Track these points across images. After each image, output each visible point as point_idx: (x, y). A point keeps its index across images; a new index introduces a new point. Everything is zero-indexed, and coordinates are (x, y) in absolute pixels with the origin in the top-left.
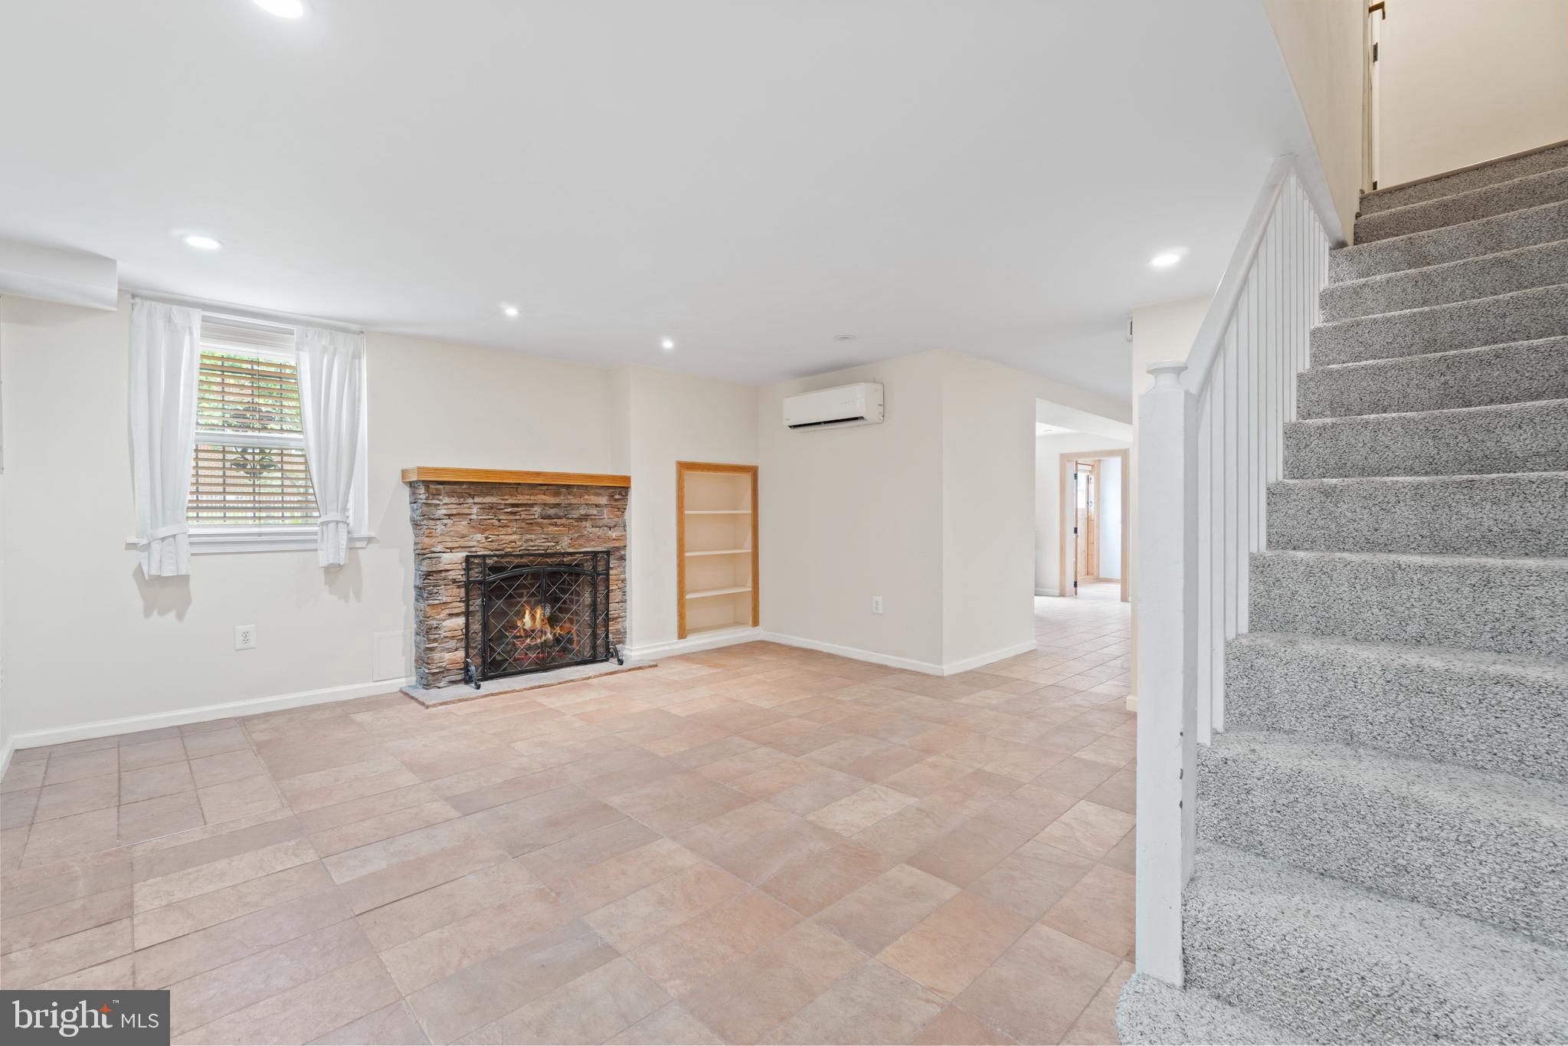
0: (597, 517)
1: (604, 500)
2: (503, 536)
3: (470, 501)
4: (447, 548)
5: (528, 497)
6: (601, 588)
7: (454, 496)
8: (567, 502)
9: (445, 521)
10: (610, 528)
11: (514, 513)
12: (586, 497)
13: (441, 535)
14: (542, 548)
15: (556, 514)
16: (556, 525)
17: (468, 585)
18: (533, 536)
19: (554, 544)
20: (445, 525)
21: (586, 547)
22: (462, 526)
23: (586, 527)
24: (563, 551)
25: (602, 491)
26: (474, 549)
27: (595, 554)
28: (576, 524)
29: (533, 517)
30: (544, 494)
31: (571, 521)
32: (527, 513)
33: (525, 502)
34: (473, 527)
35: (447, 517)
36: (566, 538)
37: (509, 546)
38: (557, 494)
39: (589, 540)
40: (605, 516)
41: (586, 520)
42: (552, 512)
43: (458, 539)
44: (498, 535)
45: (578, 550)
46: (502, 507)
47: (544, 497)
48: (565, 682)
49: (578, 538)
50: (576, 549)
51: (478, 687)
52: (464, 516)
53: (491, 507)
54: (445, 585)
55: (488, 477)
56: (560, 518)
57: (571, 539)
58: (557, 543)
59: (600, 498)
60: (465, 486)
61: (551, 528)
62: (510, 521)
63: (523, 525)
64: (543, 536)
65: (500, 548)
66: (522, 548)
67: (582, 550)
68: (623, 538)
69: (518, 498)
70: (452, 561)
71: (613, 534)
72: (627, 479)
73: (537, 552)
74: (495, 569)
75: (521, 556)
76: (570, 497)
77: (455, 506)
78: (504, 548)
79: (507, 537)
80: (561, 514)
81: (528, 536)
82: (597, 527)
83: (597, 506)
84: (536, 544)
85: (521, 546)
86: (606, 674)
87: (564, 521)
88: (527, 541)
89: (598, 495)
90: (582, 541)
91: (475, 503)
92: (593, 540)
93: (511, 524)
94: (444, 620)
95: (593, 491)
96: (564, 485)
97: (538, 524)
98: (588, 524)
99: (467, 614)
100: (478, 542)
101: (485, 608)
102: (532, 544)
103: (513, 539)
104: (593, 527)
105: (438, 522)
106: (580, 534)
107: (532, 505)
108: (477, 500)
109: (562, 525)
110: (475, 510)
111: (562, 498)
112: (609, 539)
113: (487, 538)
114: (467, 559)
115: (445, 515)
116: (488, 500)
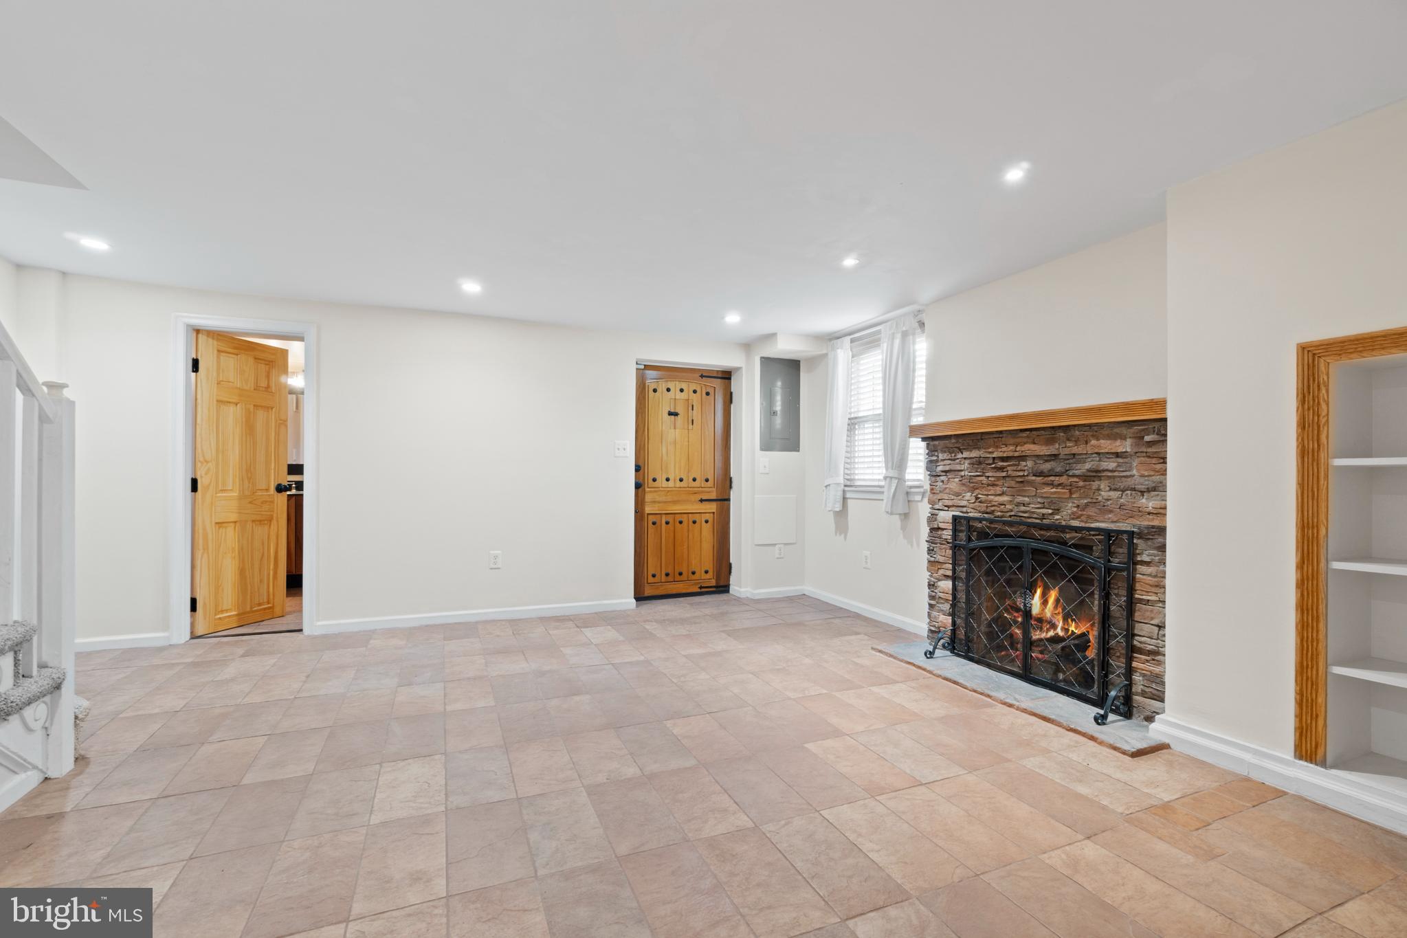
0: (1116, 474)
1: (1126, 446)
2: (992, 497)
3: (960, 456)
4: (945, 506)
5: (1012, 448)
6: (1119, 593)
7: (945, 452)
8: (1067, 451)
9: (942, 478)
10: (1142, 493)
11: (1001, 469)
12: (1093, 442)
13: (940, 492)
14: (1035, 516)
15: (1052, 470)
16: (1052, 484)
17: (955, 548)
18: (1026, 499)
19: (1050, 511)
20: (943, 481)
21: (1098, 521)
22: (954, 484)
23: (1099, 490)
24: (1064, 523)
25: (1124, 431)
26: (964, 510)
27: (1108, 534)
28: (1081, 484)
29: (1021, 474)
30: (1034, 443)
31: (1075, 479)
32: (1015, 468)
33: (1011, 454)
34: (964, 484)
35: (944, 474)
36: (1070, 505)
37: (998, 509)
38: (1050, 441)
39: (1105, 510)
40: (1135, 472)
41: (1100, 478)
42: (1047, 466)
43: (953, 497)
44: (987, 495)
45: (1087, 525)
46: (991, 461)
47: (1032, 447)
49: (1087, 505)
50: (1082, 521)
52: (956, 473)
53: (979, 462)
54: (941, 544)
55: (960, 429)
56: (1060, 475)
57: (1078, 506)
58: (1058, 510)
59: (1118, 443)
60: (953, 441)
61: (1047, 489)
62: (998, 478)
63: (1013, 483)
64: (1039, 500)
65: (988, 510)
66: (1013, 513)
67: (1093, 525)
68: (1161, 512)
69: (1003, 449)
70: (946, 516)
71: (1149, 503)
72: (1161, 404)
73: (1029, 520)
74: (983, 535)
75: (1011, 524)
76: (1069, 444)
77: (949, 462)
78: (993, 511)
79: (997, 498)
80: (1058, 469)
81: (1020, 499)
82: (1115, 490)
83: (1117, 455)
84: (1028, 509)
85: (1011, 511)
87: (1063, 479)
88: (1018, 504)
89: (1114, 437)
90: (1091, 511)
91: (965, 458)
92: (1111, 512)
93: (1000, 483)
94: (939, 580)
95: (1106, 432)
96: (1060, 427)
97: (1031, 483)
98: (1103, 485)
99: (954, 578)
100: (968, 504)
101: (969, 573)
102: (1023, 508)
103: (1002, 501)
104: (1110, 490)
105: (938, 478)
106: (1090, 500)
107: (1023, 458)
108: (966, 454)
109: (1060, 485)
110: (966, 465)
111: (1057, 446)
112: (1140, 512)
113: (977, 498)
114: (955, 518)
115: (942, 471)
116: (975, 454)
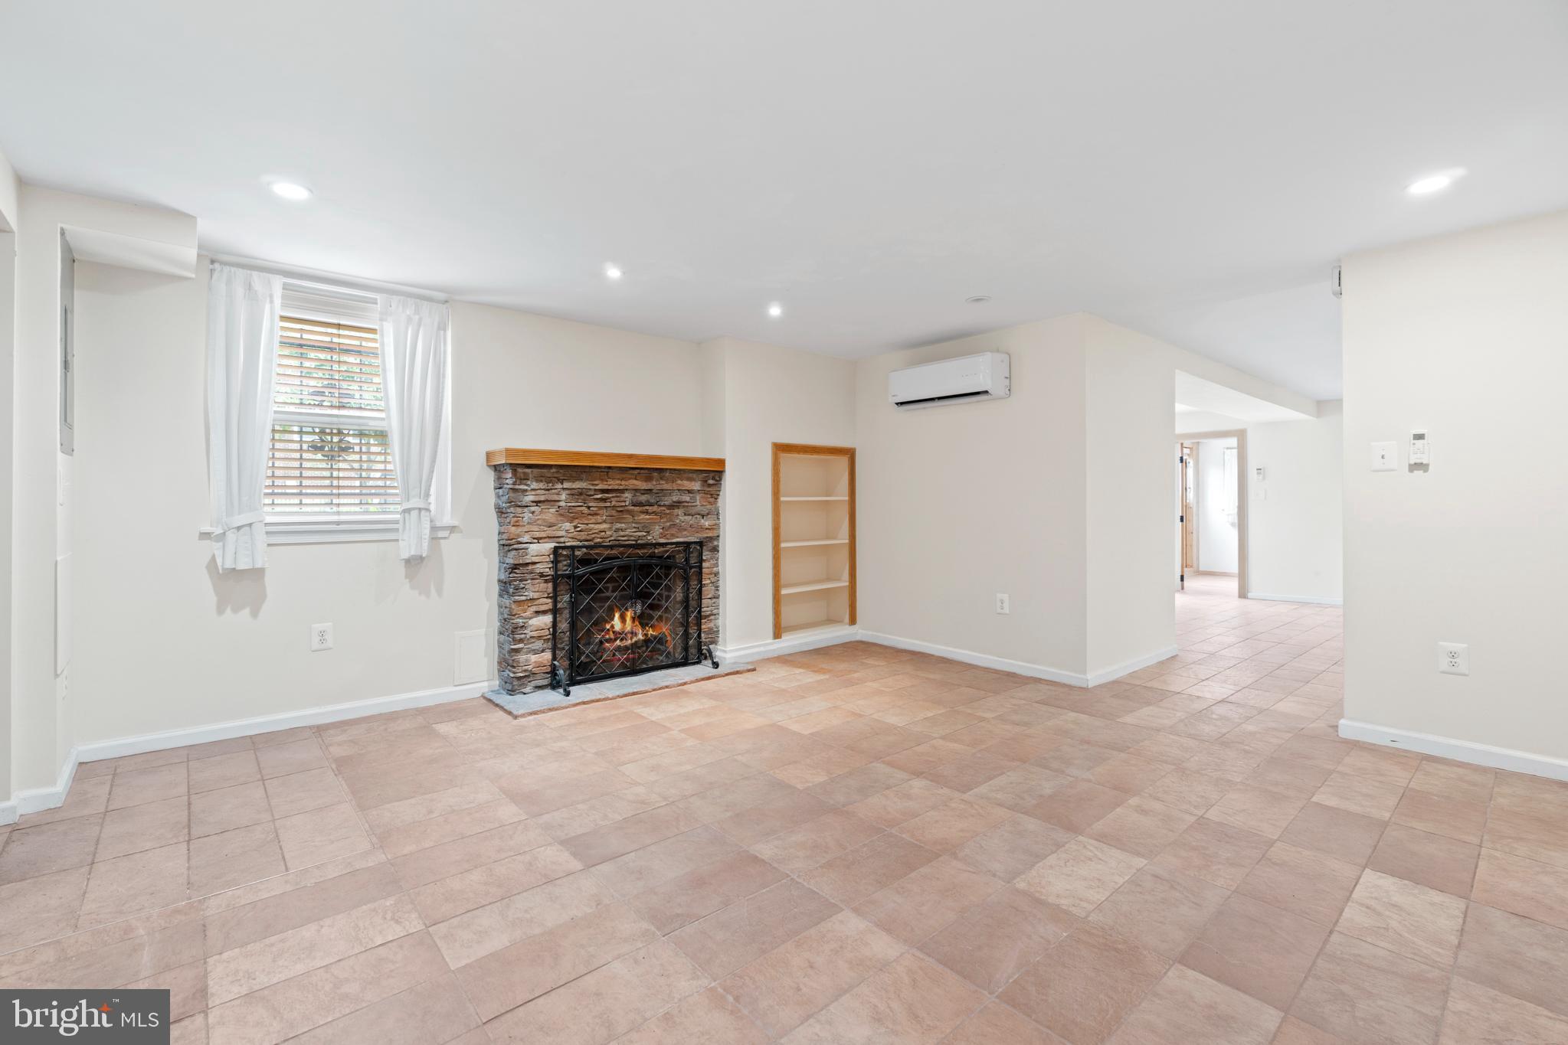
0: (690, 504)
1: (696, 486)
2: (592, 526)
3: (559, 486)
4: (534, 539)
5: (618, 482)
6: (694, 583)
7: (541, 481)
8: (659, 487)
9: (533, 509)
10: (703, 516)
11: (604, 500)
12: (679, 482)
13: (528, 523)
14: (632, 538)
15: (648, 501)
16: (647, 513)
17: (555, 580)
18: (623, 525)
19: (645, 534)
20: (533, 513)
21: (677, 537)
22: (550, 514)
23: (678, 515)
24: (654, 542)
25: (695, 476)
26: (562, 540)
27: (688, 544)
28: (668, 511)
29: (623, 504)
30: (636, 479)
31: (663, 508)
32: (618, 499)
33: (616, 487)
34: (561, 515)
35: (535, 504)
36: (657, 527)
37: (598, 536)
38: (649, 479)
39: (681, 529)
40: (698, 503)
41: (678, 507)
42: (643, 498)
43: (546, 529)
44: (587, 524)
45: (670, 541)
46: (592, 493)
47: (635, 482)
48: (660, 689)
49: (670, 527)
50: (668, 539)
51: (568, 694)
52: (552, 503)
53: (580, 494)
54: (533, 579)
55: (578, 460)
56: (651, 505)
57: (663, 528)
58: (648, 532)
59: (693, 483)
60: (554, 470)
61: (643, 516)
62: (600, 508)
63: (614, 513)
64: (634, 525)
65: (588, 538)
66: (612, 538)
67: (675, 540)
68: (715, 527)
69: (609, 483)
70: (540, 551)
71: (706, 523)
72: (722, 462)
73: (627, 543)
74: (584, 561)
75: (611, 547)
76: (662, 482)
77: (543, 492)
78: (594, 538)
79: (597, 526)
80: (652, 501)
81: (619, 525)
82: (689, 515)
83: (689, 492)
84: (627, 533)
85: (611, 536)
86: (703, 679)
87: (655, 508)
88: (617, 530)
89: (690, 479)
90: (673, 531)
91: (563, 489)
92: (685, 530)
93: (600, 512)
94: (530, 618)
95: (686, 475)
96: (657, 469)
97: (629, 512)
98: (680, 512)
99: (555, 611)
100: (567, 532)
101: (573, 605)
102: (622, 533)
103: (603, 529)
104: (685, 514)
105: (526, 510)
106: (672, 523)
107: (622, 491)
108: (566, 485)
109: (653, 513)
110: (563, 497)
111: (654, 483)
112: (702, 529)
113: (576, 527)
114: (556, 550)
115: (533, 502)
116: (578, 485)
